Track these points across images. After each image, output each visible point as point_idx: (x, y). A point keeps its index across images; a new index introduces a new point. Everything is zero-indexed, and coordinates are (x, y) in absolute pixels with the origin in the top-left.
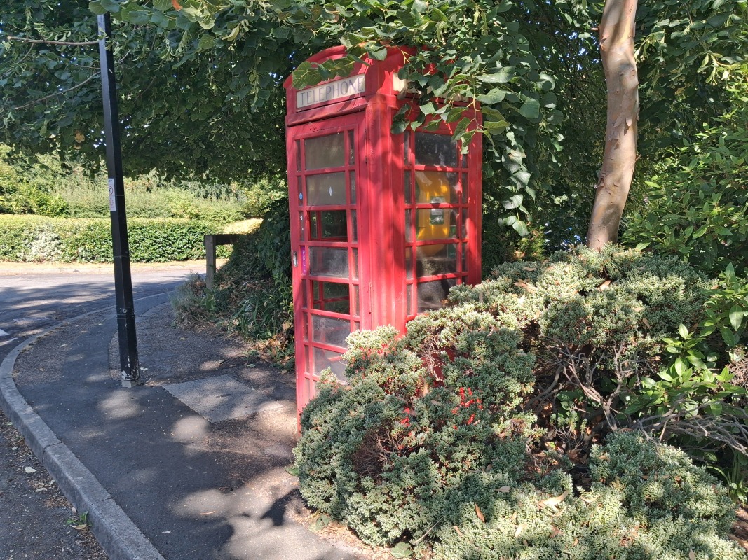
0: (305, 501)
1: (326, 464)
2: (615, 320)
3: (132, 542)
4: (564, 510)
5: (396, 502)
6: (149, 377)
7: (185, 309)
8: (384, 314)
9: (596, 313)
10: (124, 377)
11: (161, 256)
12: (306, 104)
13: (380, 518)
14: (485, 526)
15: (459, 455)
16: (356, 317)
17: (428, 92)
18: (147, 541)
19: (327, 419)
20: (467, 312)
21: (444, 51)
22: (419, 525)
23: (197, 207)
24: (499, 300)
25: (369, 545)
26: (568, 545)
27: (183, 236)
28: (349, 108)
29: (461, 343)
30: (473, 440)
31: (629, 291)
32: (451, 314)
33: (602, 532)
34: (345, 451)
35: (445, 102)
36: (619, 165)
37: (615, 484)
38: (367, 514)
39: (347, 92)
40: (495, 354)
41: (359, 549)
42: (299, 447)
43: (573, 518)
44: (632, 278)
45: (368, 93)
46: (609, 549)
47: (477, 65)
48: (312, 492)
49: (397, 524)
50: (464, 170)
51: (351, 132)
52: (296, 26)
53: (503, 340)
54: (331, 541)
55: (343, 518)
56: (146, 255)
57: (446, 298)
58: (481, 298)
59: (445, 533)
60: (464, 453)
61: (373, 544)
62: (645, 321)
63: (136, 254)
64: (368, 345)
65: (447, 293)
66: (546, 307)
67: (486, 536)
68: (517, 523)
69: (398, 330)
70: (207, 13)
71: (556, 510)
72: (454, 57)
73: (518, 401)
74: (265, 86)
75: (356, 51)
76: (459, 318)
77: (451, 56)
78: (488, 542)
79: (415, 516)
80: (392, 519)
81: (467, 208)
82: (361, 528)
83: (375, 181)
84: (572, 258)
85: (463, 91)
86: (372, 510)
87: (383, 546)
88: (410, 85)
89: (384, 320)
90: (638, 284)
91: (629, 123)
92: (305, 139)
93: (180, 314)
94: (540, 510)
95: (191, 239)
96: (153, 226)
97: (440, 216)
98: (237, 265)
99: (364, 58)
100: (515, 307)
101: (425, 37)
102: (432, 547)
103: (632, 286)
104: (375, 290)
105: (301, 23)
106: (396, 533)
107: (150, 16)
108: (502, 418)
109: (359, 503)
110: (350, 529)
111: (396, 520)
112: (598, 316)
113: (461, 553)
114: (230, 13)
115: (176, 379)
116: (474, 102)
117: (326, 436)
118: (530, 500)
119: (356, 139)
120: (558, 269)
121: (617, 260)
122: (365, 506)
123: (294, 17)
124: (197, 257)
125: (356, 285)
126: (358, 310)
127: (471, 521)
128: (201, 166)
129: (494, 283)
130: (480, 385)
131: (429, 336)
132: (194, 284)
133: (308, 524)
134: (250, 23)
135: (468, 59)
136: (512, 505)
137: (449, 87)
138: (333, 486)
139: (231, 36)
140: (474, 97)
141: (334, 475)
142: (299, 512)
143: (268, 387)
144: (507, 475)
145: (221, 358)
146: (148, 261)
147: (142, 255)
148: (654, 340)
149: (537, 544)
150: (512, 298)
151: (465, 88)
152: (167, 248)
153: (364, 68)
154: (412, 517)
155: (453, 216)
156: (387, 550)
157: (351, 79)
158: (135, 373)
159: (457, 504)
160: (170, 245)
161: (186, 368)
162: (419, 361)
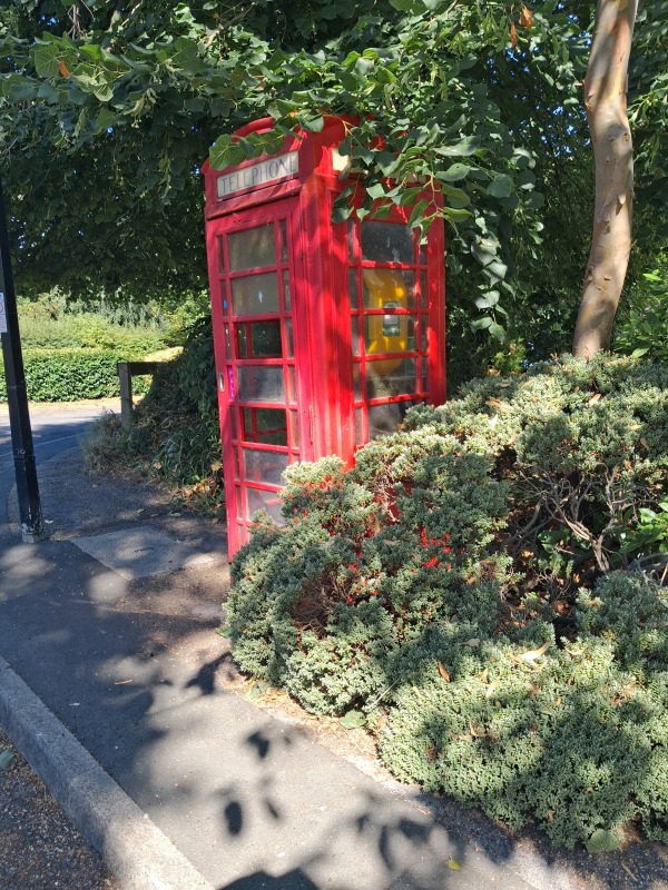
0: (238, 665)
1: (262, 619)
2: (606, 441)
3: (34, 716)
4: (545, 664)
5: (344, 661)
6: (55, 531)
7: (97, 451)
8: (329, 444)
9: (584, 433)
10: (24, 530)
11: (70, 393)
12: (228, 192)
13: (326, 680)
14: (450, 686)
15: (417, 604)
16: (295, 448)
17: (376, 171)
18: (52, 715)
19: (261, 566)
20: (427, 435)
21: (394, 121)
22: (371, 689)
23: (111, 335)
24: (466, 421)
25: (313, 714)
26: (549, 705)
27: (95, 370)
28: (279, 194)
29: (419, 472)
30: (435, 585)
31: (623, 407)
32: (408, 439)
33: (591, 689)
34: (282, 602)
35: (397, 182)
36: (610, 253)
37: (606, 634)
38: (310, 677)
39: (277, 172)
40: (461, 483)
41: (303, 719)
42: (230, 601)
43: (555, 674)
44: (627, 391)
45: (303, 173)
46: (598, 708)
47: (435, 135)
48: (246, 653)
49: (345, 688)
50: (423, 267)
51: (283, 221)
52: (214, 96)
53: (470, 466)
54: (269, 711)
55: (284, 684)
56: (51, 393)
57: (402, 422)
58: (443, 419)
59: (404, 696)
60: (424, 601)
61: (319, 713)
62: (643, 442)
63: (40, 392)
64: (309, 478)
65: (404, 415)
66: (523, 429)
67: (451, 698)
68: (489, 682)
69: (344, 460)
70: (103, 82)
71: (534, 664)
72: (407, 127)
73: (489, 538)
74: (179, 173)
75: (287, 123)
76: (418, 443)
77: (403, 126)
78: (453, 704)
79: (367, 677)
80: (339, 681)
81: (427, 314)
82: (303, 693)
83: (314, 282)
84: (555, 369)
85: (418, 168)
86: (316, 672)
87: (330, 715)
88: (354, 163)
89: (329, 451)
90: (634, 399)
91: (623, 200)
92: (228, 234)
93: (92, 458)
94: (516, 667)
95: (105, 372)
96: (59, 359)
97: (394, 325)
98: (157, 398)
99: (297, 130)
100: (485, 430)
101: (371, 104)
102: (388, 714)
103: (627, 400)
104: (317, 414)
105: (219, 91)
106: (344, 698)
107: (37, 90)
108: (470, 560)
109: (300, 663)
110: (292, 697)
111: (345, 683)
112: (586, 437)
113: (422, 719)
114: (133, 83)
115: (87, 532)
116: (431, 181)
117: (260, 587)
118: (503, 654)
119: (290, 230)
120: (536, 383)
121: (610, 371)
122: (307, 667)
123: (211, 85)
124: (111, 394)
125: (295, 410)
126: (298, 439)
127: (433, 681)
128: (112, 282)
129: (461, 403)
130: (442, 520)
131: (382, 467)
132: (108, 423)
133: (242, 692)
134: (157, 94)
135: (424, 129)
136: (482, 660)
137: (401, 164)
138: (270, 646)
139: (134, 109)
140: (432, 176)
141: (270, 632)
142: (231, 678)
143: (196, 538)
144: (476, 625)
145: (141, 507)
146: (55, 400)
147: (48, 392)
148: (654, 464)
149: (512, 705)
150: (481, 419)
151: (421, 164)
152: (75, 384)
153: (297, 143)
154: (363, 678)
155: (410, 324)
156: (336, 719)
157: (282, 158)
158: (38, 525)
159: (416, 661)
160: (80, 381)
161: (99, 519)
162: (370, 495)
